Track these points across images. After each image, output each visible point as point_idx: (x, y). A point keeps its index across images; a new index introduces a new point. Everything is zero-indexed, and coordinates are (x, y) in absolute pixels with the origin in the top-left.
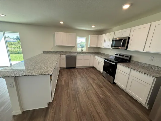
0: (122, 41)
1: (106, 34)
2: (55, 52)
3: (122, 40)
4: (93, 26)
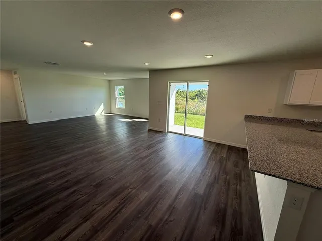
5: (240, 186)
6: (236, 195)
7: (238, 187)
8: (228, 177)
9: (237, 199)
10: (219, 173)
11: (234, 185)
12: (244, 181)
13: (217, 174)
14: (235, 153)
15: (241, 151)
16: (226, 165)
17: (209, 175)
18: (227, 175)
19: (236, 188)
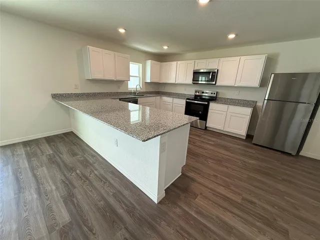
0: (211, 74)
1: (179, 62)
2: (84, 94)
3: (209, 73)
4: (166, 47)
5: (96, 170)
6: (101, 180)
7: (96, 172)
8: (78, 171)
9: (105, 183)
10: (65, 176)
11: (91, 174)
12: (95, 163)
13: (63, 178)
14: (60, 142)
15: (64, 137)
16: (63, 162)
17: (54, 188)
18: (75, 171)
19: (96, 175)
